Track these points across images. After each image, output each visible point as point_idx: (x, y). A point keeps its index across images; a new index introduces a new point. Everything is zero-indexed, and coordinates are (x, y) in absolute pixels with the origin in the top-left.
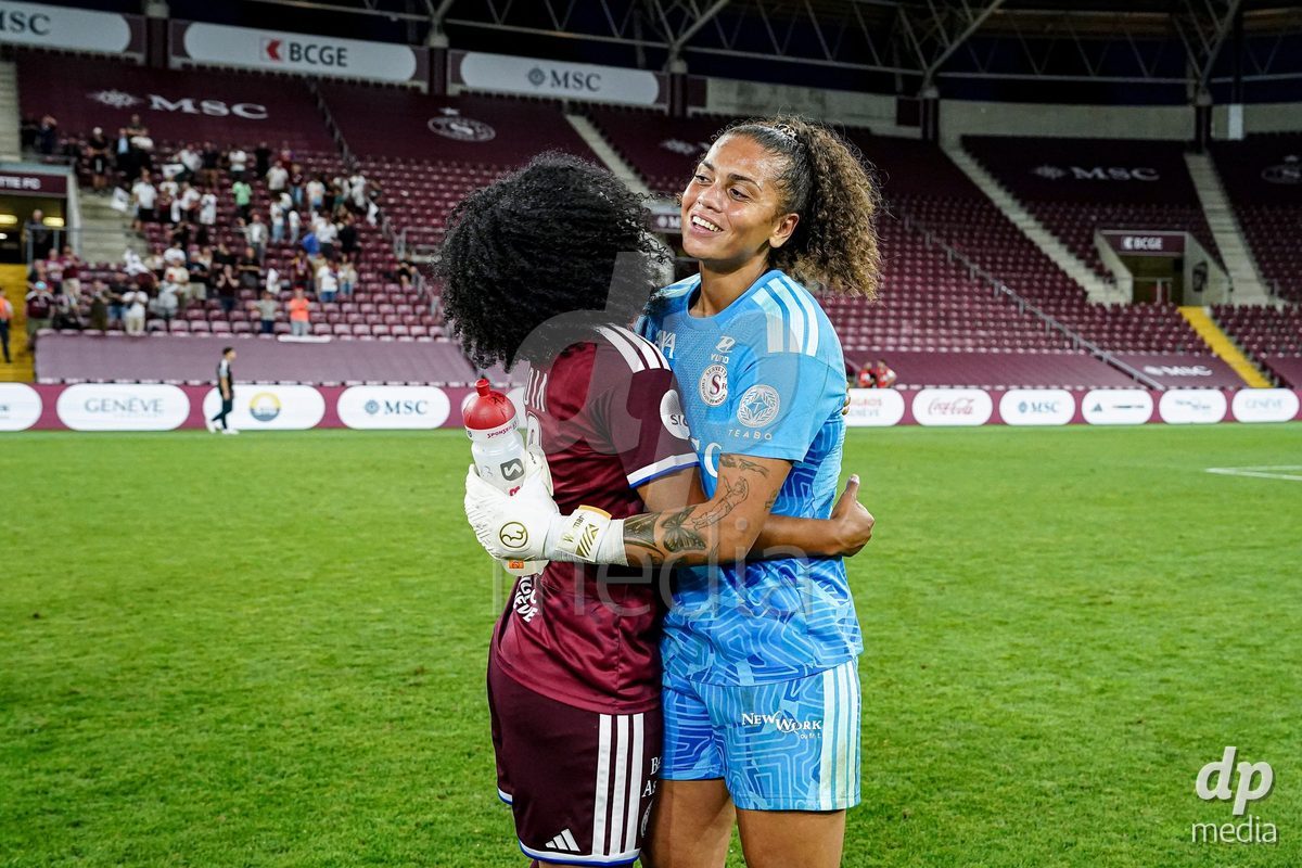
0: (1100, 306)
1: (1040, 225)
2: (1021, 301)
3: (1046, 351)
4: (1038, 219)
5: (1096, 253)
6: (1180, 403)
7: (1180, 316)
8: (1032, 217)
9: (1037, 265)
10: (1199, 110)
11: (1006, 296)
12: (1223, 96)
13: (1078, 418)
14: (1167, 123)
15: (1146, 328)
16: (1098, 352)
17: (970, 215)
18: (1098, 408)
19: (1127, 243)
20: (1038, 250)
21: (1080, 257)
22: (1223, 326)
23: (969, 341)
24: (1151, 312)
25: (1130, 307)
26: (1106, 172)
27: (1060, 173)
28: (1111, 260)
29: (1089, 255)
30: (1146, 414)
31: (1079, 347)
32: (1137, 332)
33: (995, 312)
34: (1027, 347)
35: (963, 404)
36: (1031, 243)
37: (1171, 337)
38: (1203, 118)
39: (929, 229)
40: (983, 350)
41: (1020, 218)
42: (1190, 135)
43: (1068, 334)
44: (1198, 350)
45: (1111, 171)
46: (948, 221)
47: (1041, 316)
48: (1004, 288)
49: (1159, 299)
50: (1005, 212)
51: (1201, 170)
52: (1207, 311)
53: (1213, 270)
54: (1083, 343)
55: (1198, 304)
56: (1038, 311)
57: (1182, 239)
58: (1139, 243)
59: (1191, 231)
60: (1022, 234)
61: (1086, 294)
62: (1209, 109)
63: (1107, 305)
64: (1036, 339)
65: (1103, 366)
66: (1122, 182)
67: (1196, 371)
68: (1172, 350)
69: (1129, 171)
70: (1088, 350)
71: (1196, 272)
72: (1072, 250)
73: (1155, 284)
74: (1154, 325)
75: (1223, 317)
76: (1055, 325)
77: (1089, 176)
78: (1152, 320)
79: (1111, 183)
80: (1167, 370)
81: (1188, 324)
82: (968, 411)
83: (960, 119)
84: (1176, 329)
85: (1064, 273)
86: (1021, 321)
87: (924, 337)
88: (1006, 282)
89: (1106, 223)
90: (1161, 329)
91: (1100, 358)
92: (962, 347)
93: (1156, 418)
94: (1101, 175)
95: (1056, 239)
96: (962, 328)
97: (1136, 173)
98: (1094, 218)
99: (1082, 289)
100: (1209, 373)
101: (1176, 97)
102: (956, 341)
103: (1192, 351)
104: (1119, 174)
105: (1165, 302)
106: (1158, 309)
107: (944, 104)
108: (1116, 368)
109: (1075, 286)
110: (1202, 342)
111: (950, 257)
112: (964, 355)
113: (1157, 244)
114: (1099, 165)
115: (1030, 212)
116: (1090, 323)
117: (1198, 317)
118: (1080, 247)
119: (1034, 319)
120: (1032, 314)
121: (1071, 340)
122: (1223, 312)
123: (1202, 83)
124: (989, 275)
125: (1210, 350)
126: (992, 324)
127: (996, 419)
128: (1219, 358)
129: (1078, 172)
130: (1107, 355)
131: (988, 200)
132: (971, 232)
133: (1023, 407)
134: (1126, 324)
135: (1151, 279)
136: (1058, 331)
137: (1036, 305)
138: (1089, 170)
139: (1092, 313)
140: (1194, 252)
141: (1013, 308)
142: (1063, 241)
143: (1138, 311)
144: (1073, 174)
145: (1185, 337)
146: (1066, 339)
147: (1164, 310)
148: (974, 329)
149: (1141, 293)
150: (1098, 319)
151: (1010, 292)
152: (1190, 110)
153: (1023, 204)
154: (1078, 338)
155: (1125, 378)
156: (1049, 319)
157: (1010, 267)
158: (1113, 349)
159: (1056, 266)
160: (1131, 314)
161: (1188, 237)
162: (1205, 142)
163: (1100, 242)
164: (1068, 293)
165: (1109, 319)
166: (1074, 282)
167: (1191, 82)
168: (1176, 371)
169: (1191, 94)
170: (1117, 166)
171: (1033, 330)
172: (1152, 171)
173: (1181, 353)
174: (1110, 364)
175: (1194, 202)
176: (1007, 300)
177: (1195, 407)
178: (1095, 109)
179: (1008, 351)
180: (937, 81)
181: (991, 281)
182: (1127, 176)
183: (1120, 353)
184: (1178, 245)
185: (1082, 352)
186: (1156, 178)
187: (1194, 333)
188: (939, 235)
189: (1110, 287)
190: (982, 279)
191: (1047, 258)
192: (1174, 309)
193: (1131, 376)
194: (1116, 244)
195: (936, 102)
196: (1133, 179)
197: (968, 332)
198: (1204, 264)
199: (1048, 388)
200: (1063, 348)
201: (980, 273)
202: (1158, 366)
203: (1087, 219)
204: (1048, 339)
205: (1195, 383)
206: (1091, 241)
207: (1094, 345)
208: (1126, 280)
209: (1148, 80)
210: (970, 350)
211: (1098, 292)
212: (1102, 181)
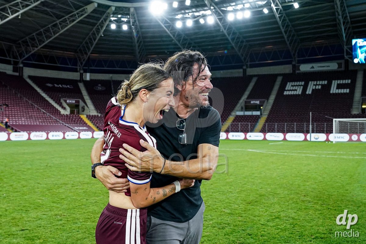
0: (64, 115)
1: (48, 96)
2: (47, 113)
3: (54, 124)
4: (48, 95)
5: (61, 103)
6: (84, 134)
7: (80, 117)
8: (46, 95)
9: (49, 105)
10: (81, 73)
11: (44, 112)
12: (86, 71)
13: (64, 138)
14: (74, 76)
15: (74, 119)
16: (65, 124)
17: (33, 94)
18: (68, 136)
19: (68, 101)
20: (49, 102)
21: (58, 104)
22: (89, 119)
23: (38, 122)
24: (74, 116)
25: (70, 115)
26: (62, 86)
27: (52, 85)
28: (65, 105)
29: (60, 104)
30: (77, 137)
31: (61, 123)
32: (72, 120)
33: (42, 116)
34: (50, 123)
35: (41, 135)
36: (47, 101)
37: (79, 121)
38: (81, 75)
39: (24, 97)
40: (41, 124)
41: (44, 95)
42: (79, 79)
43: (59, 121)
44: (85, 124)
45: (63, 85)
46: (28, 95)
47: (52, 117)
48: (43, 111)
49: (76, 113)
50: (40, 93)
51: (81, 86)
52: (85, 116)
53: (86, 107)
54: (62, 122)
55: (84, 115)
56: (51, 115)
57: (79, 101)
58: (70, 101)
59: (81, 99)
60: (45, 98)
61: (60, 112)
62: (83, 74)
63: (65, 114)
64: (52, 121)
65: (66, 127)
66: (65, 88)
67: (85, 128)
68: (79, 124)
69: (67, 86)
70: (63, 124)
71: (82, 108)
72: (56, 102)
73: (75, 110)
74: (75, 119)
75: (89, 117)
76: (55, 119)
77: (58, 86)
78: (75, 118)
79: (63, 88)
80: (79, 128)
81: (82, 119)
82: (42, 137)
83: (28, 72)
84: (80, 120)
85: (55, 107)
86: (47, 118)
87: (28, 121)
88: (43, 109)
89: (63, 97)
90: (77, 119)
91: (65, 126)
92: (36, 123)
93: (79, 137)
94: (61, 86)
95: (52, 100)
96: (35, 119)
97: (68, 86)
98: (60, 96)
99: (59, 111)
100: (87, 128)
101: (75, 70)
102: (35, 122)
103: (83, 124)
104: (65, 86)
105: (77, 114)
106: (76, 115)
107: (24, 68)
108: (69, 127)
109: (58, 110)
110: (85, 122)
111: (30, 103)
112: (37, 125)
113: (74, 102)
114: (60, 84)
115: (46, 94)
116: (62, 118)
117: (84, 117)
118: (58, 102)
119: (50, 117)
120: (50, 116)
121: (59, 122)
122: (89, 116)
123: (81, 68)
124: (39, 108)
125: (87, 124)
126: (42, 118)
127: (47, 138)
128: (89, 126)
129: (56, 85)
130: (67, 125)
131: (36, 91)
132: (34, 98)
133: (53, 136)
134: (69, 118)
135: (74, 109)
136: (56, 120)
137: (50, 114)
138: (58, 85)
139: (62, 116)
140: (81, 104)
141: (45, 115)
142: (54, 100)
143: (72, 116)
144: (55, 86)
145: (82, 121)
146: (58, 121)
147: (77, 116)
148: (38, 119)
149: (72, 112)
150: (64, 117)
151: (45, 111)
152: (78, 74)
153: (44, 92)
154: (60, 121)
155: (71, 129)
156: (54, 117)
157: (43, 106)
158: (68, 124)
159: (53, 106)
160: (70, 117)
161: (80, 101)
162: (82, 80)
163: (62, 101)
164: (57, 112)
165: (66, 117)
166: (57, 109)
167: (78, 68)
168: (81, 128)
169: (78, 70)
170: (64, 84)
171: (51, 119)
172: (72, 86)
173: (82, 125)
174: (68, 127)
175: (81, 93)
176: (44, 113)
177: (87, 135)
178: (58, 72)
179: (46, 124)
180: (22, 63)
181: (40, 109)
182: (66, 87)
183: (69, 124)
184: (79, 102)
185: (62, 124)
186: (72, 87)
187: (83, 120)
188: (26, 98)
189: (65, 110)
190: (38, 108)
191: (51, 104)
192: (79, 115)
193: (72, 129)
194: (66, 101)
195: (22, 68)
196: (68, 87)
197: (37, 120)
198: (84, 106)
199: (56, 132)
200: (57, 123)
201: (37, 107)
202: (77, 127)
203: (59, 96)
204: (54, 121)
205: (85, 130)
206: (60, 100)
207: (64, 123)
208: (68, 109)
209: (70, 66)
210: (38, 124)
211: (63, 112)
212: (61, 88)
